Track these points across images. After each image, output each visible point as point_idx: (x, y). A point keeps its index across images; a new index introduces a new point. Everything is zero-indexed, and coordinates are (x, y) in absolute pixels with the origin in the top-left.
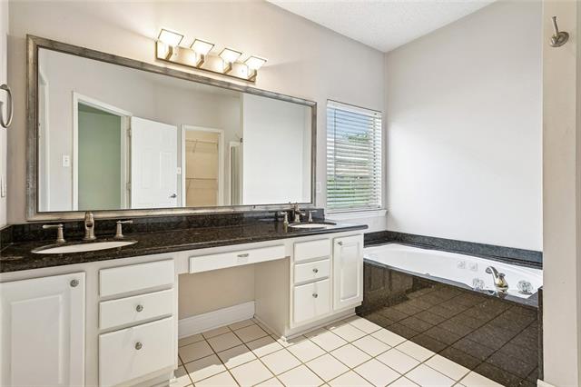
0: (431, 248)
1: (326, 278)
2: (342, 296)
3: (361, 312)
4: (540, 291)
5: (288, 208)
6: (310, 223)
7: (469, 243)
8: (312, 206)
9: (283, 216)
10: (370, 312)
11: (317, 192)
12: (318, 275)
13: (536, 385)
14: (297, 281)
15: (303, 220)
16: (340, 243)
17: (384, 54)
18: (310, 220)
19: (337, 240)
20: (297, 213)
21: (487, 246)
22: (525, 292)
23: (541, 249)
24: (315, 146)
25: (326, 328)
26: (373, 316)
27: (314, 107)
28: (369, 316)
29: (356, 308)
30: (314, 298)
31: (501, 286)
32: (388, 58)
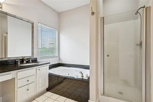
0: (70, 67)
1: (34, 82)
2: (40, 87)
3: (48, 90)
4: (89, 77)
5: (21, 58)
6: (31, 63)
7: (78, 65)
8: (32, 57)
9: (18, 62)
10: (50, 89)
11: (34, 52)
12: (29, 82)
13: (88, 101)
14: (18, 86)
15: (28, 62)
16: (39, 70)
17: (58, 13)
18: (31, 62)
19: (38, 69)
20: (25, 60)
21: (81, 65)
22: (87, 77)
23: (89, 65)
24: (33, 37)
25: (34, 99)
26: (51, 90)
27: (33, 24)
28: (50, 91)
29: (47, 89)
30: (27, 91)
31: (82, 76)
32: (59, 15)
